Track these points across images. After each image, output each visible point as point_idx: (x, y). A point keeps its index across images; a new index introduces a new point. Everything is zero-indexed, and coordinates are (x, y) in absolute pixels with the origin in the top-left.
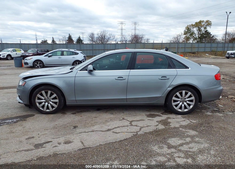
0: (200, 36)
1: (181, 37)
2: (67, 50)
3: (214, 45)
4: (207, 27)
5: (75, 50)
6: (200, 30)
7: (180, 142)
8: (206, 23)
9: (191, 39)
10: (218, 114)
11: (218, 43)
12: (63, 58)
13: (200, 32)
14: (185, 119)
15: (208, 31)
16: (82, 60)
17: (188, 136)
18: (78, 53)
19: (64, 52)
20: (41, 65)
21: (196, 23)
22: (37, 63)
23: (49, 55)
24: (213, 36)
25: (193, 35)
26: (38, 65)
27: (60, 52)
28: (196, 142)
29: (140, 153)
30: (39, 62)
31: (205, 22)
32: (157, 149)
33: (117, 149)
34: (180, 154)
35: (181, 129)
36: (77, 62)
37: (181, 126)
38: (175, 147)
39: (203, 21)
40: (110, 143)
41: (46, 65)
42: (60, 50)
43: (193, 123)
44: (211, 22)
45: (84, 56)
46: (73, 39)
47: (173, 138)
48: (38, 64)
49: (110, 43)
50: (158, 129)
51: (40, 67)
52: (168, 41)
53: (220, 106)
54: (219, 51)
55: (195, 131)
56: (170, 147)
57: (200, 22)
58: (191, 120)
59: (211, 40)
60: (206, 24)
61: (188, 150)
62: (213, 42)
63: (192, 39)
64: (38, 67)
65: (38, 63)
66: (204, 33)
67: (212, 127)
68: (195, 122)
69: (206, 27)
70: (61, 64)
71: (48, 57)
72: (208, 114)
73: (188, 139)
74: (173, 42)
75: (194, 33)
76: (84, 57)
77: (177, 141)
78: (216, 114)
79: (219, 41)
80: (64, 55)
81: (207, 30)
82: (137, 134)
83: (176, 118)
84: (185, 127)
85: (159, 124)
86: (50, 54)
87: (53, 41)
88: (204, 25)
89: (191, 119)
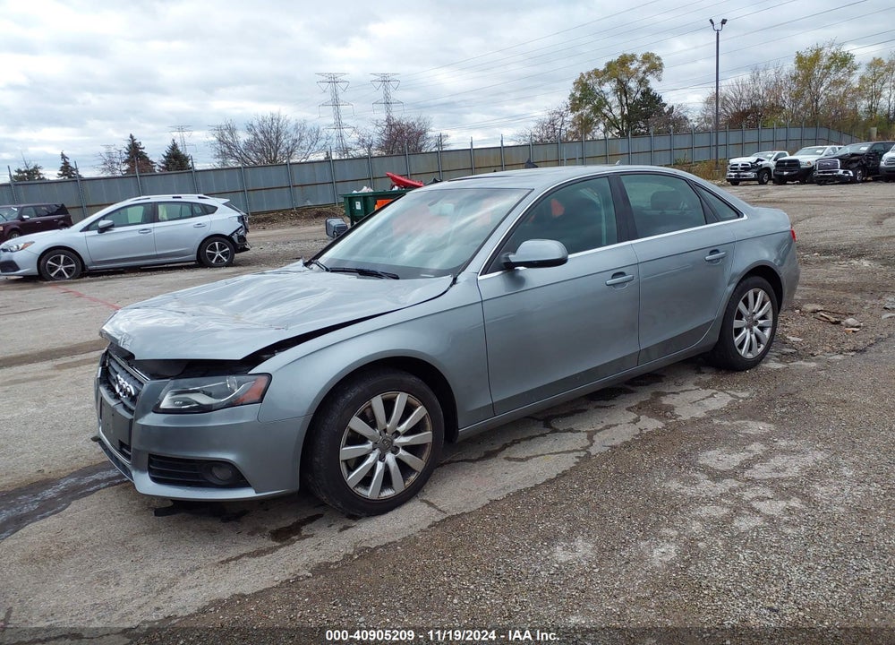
0: (626, 112)
1: (565, 119)
2: (168, 198)
3: (681, 141)
4: (647, 78)
5: (199, 198)
6: (623, 90)
7: (737, 458)
8: (644, 63)
9: (596, 124)
10: (802, 363)
11: (693, 132)
12: (156, 231)
13: (624, 98)
14: (709, 392)
15: (652, 93)
16: (233, 234)
17: (751, 439)
18: (216, 208)
19: (160, 207)
20: (74, 265)
21: (609, 65)
22: (57, 260)
23: (102, 223)
24: (672, 109)
25: (605, 111)
26: (61, 268)
27: (142, 208)
28: (783, 452)
29: (637, 505)
30: (62, 257)
31: (640, 58)
32: (680, 486)
33: (555, 504)
34: (757, 490)
35: (716, 422)
36: (217, 243)
37: (712, 414)
38: (732, 474)
39: (633, 57)
40: (520, 492)
41: (94, 263)
42: (143, 199)
43: (743, 398)
44: (659, 58)
45: (239, 214)
46: (148, 156)
47: (709, 450)
48: (59, 263)
49: (303, 160)
50: (645, 432)
51: (68, 277)
52: (522, 138)
53: (792, 339)
54: (700, 162)
55: (763, 421)
56: (716, 476)
57: (624, 61)
58: (732, 393)
59: (669, 122)
60: (643, 68)
61: (775, 475)
62: (676, 130)
63: (602, 126)
64: (60, 274)
65: (60, 258)
66: (639, 100)
67: (807, 403)
68: (746, 395)
69: (643, 78)
70: (154, 253)
71: (96, 232)
72: (772, 367)
73: (757, 448)
74: (538, 140)
75: (607, 103)
76: (241, 219)
77: (727, 455)
78: (797, 363)
79: (696, 124)
80: (159, 221)
81: (649, 90)
82: (589, 453)
83: (682, 391)
84: (725, 413)
85: (639, 415)
86: (103, 218)
87: (67, 169)
88: (637, 70)
89: (731, 389)
